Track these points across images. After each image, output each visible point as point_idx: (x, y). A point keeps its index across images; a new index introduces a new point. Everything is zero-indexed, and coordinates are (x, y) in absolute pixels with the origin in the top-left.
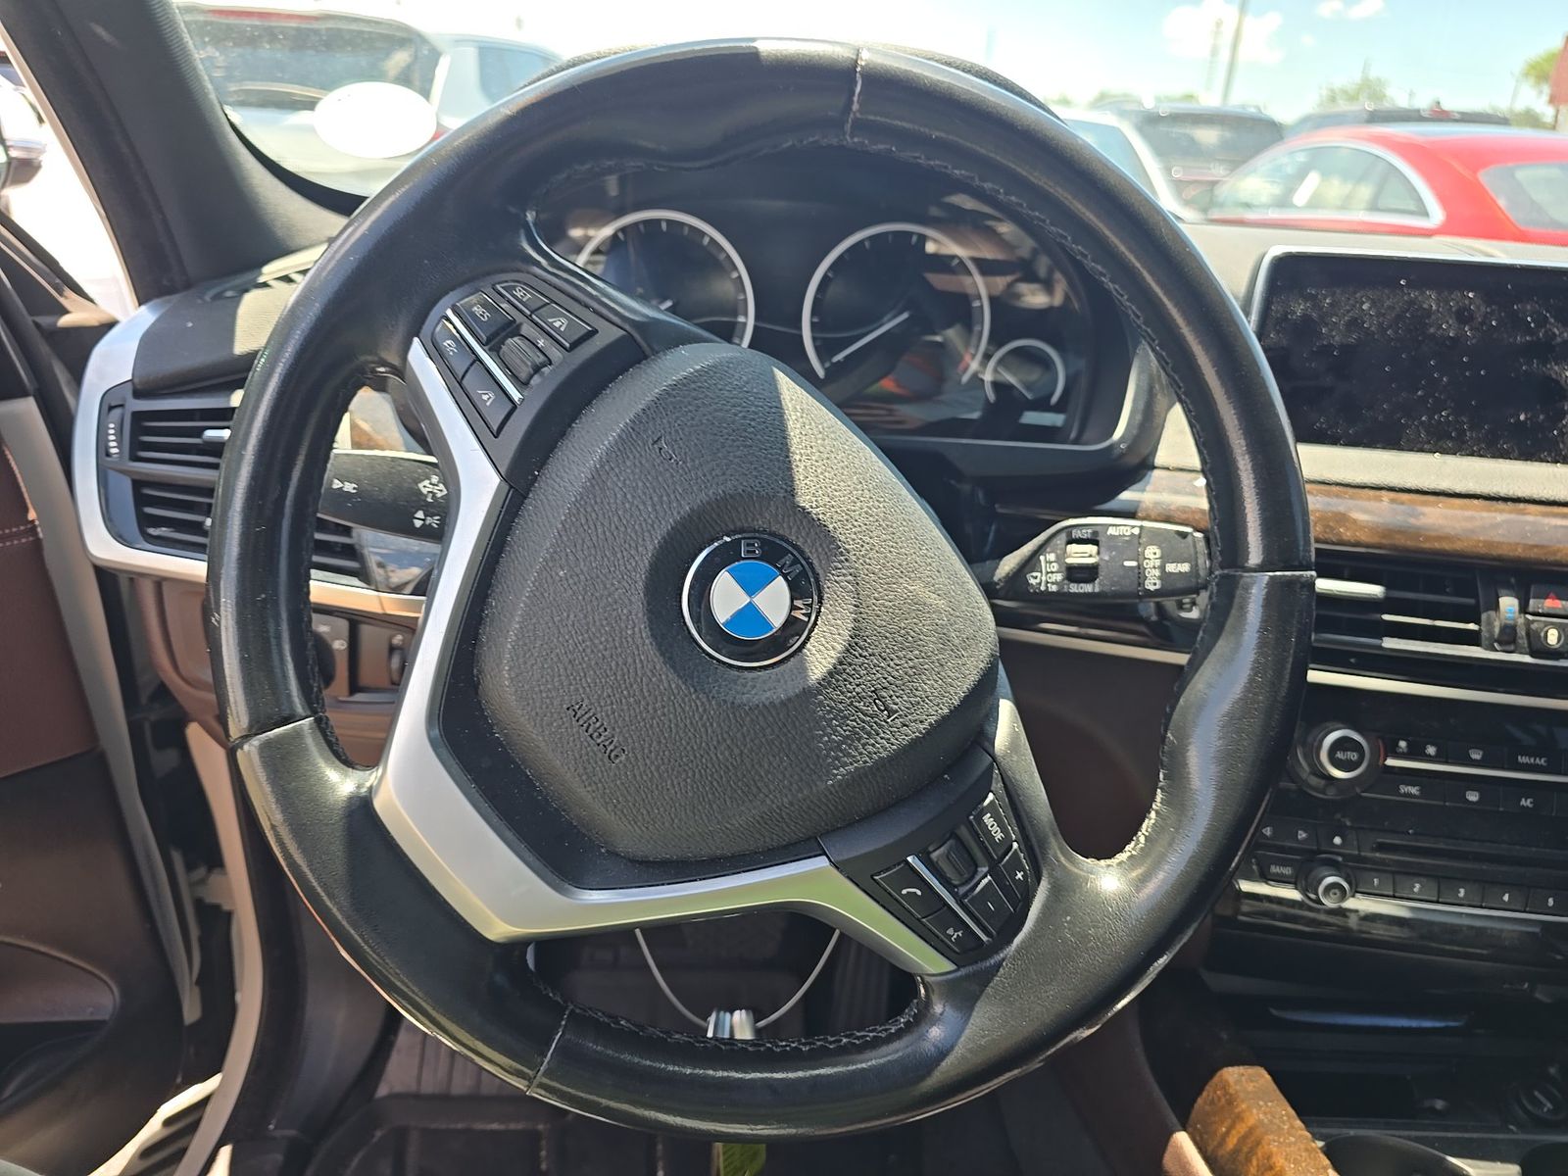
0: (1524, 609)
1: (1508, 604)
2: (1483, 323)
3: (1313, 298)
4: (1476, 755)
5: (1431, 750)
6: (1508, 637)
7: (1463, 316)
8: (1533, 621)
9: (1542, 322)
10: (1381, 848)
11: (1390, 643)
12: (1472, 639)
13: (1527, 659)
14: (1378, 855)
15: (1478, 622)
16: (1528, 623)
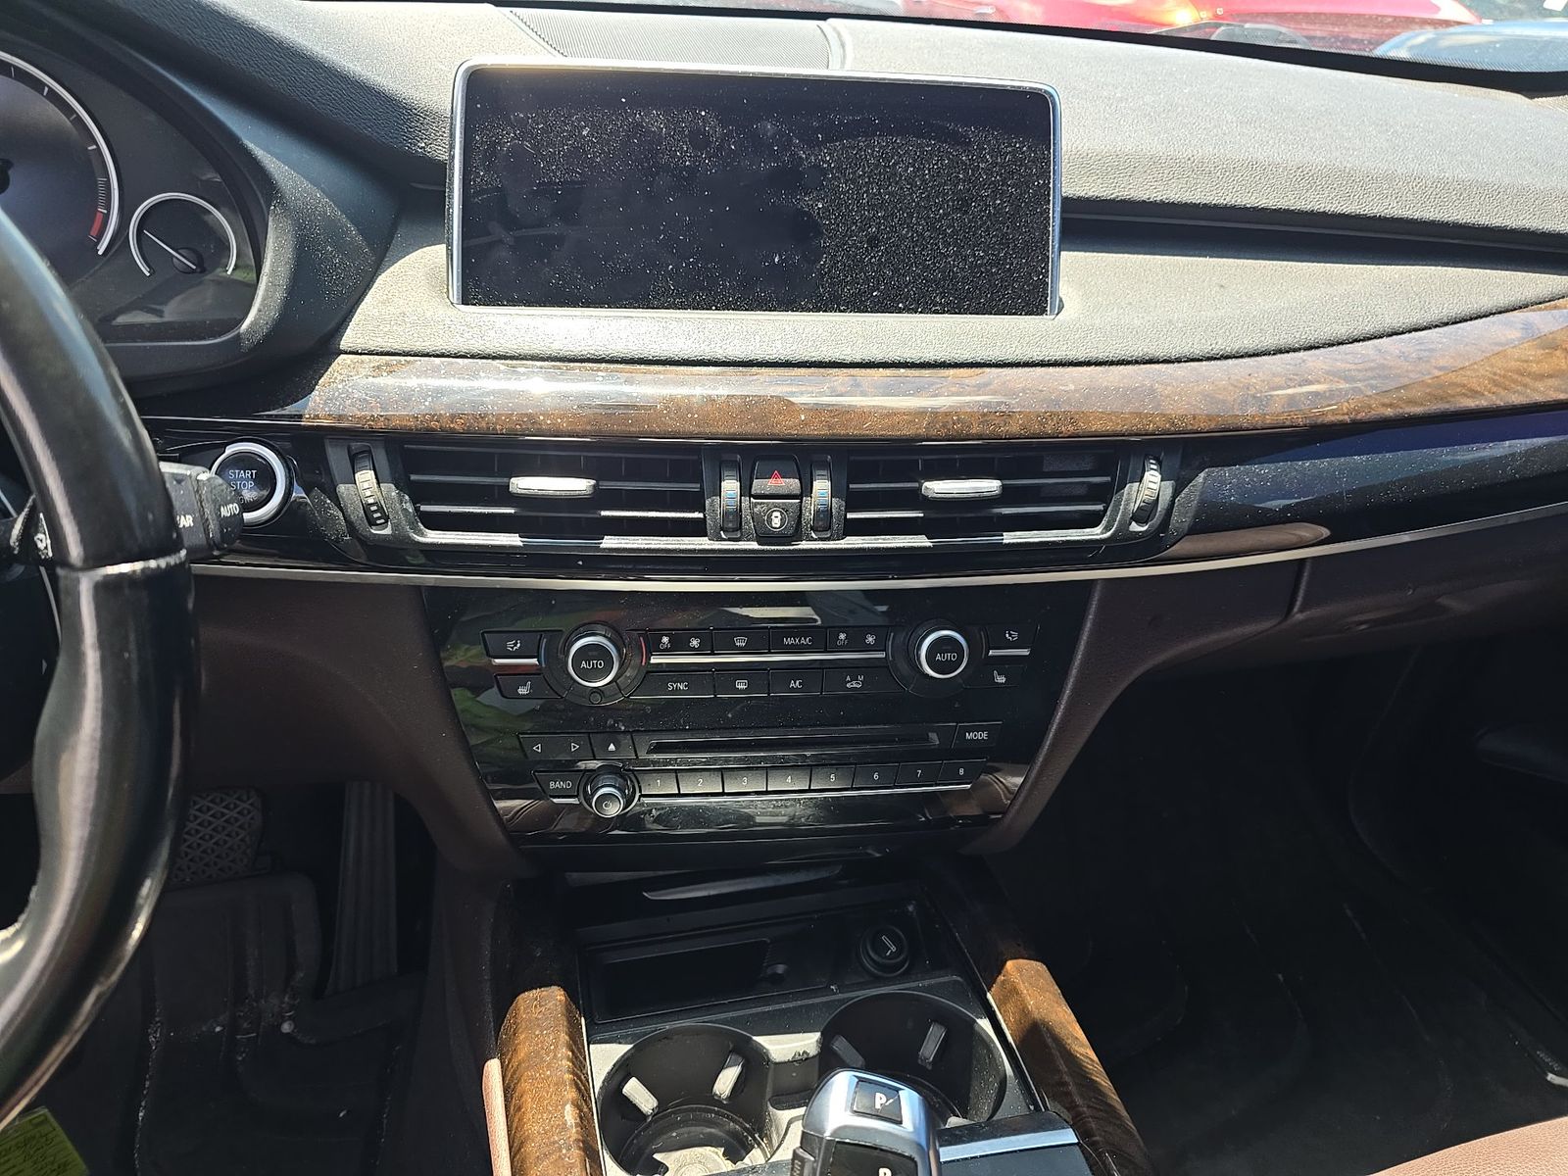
0: (746, 490)
1: (730, 487)
2: (720, 148)
3: (523, 123)
4: (740, 642)
5: (695, 643)
6: (733, 524)
7: (699, 140)
8: (756, 504)
9: (787, 145)
10: (660, 748)
11: (610, 542)
12: (697, 529)
13: (754, 545)
14: (655, 756)
15: (702, 509)
16: (752, 506)
